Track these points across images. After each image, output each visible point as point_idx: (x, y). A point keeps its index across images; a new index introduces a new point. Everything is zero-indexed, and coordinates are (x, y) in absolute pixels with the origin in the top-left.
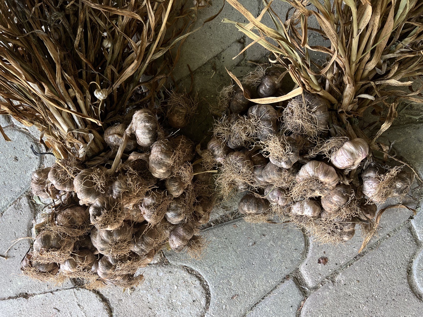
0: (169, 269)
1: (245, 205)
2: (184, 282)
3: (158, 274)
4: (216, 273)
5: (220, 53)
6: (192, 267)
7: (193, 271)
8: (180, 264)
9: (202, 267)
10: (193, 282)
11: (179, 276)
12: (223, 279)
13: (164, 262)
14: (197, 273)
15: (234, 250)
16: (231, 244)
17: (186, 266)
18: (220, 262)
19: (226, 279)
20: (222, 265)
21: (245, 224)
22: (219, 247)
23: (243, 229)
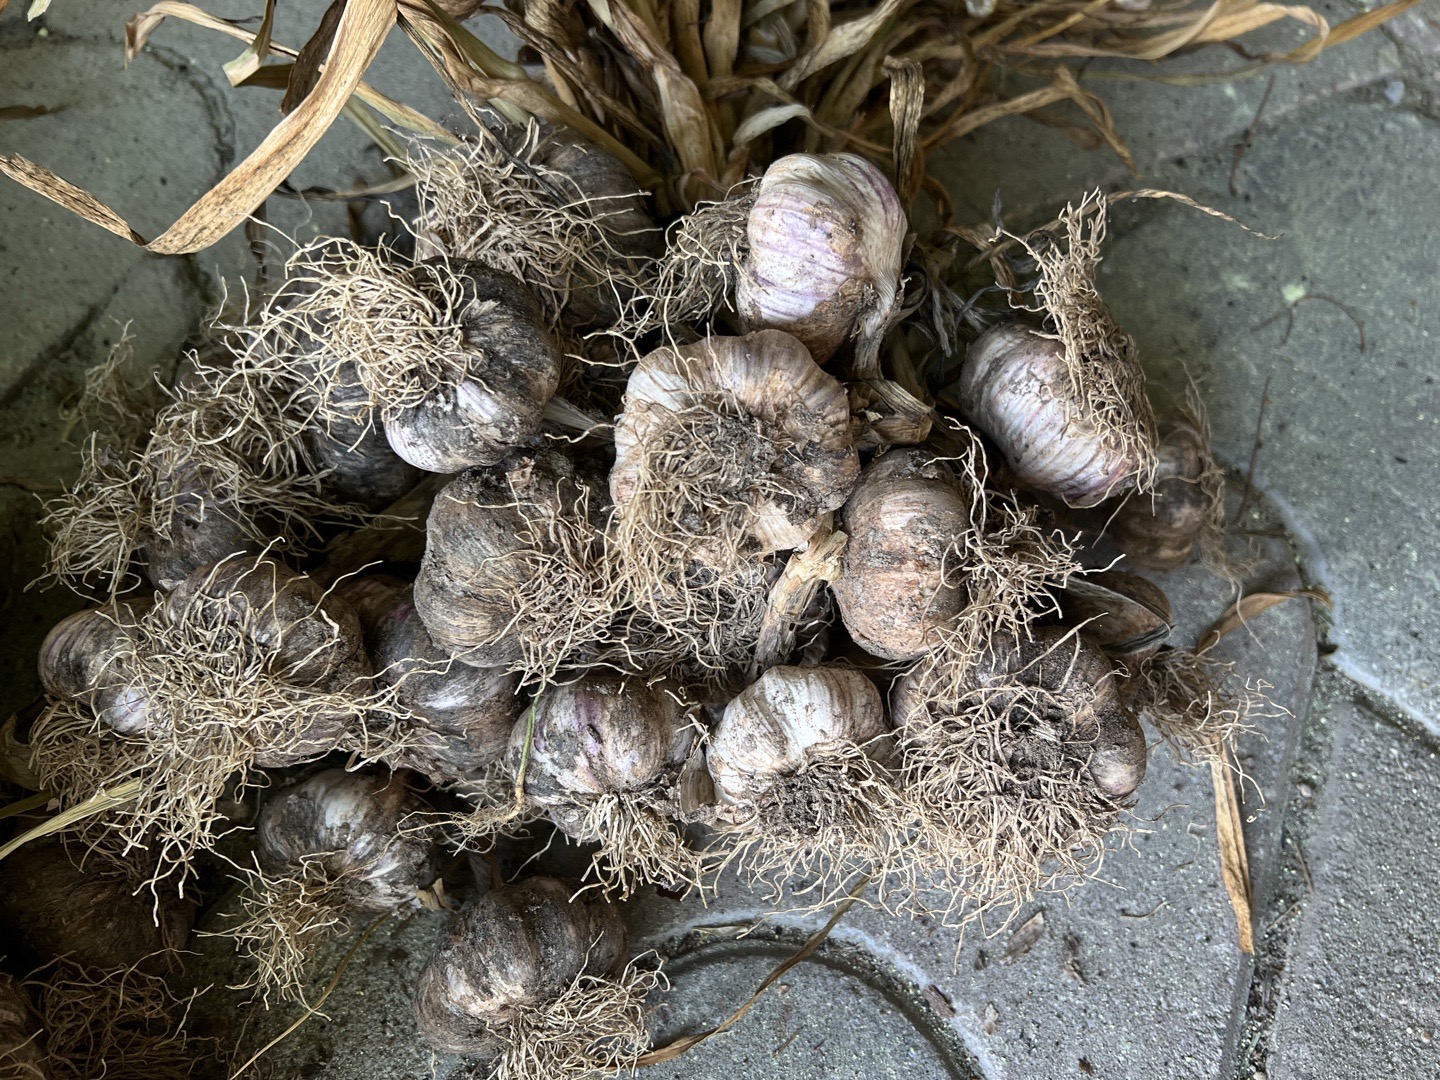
1: (450, 969)
5: (83, 326)
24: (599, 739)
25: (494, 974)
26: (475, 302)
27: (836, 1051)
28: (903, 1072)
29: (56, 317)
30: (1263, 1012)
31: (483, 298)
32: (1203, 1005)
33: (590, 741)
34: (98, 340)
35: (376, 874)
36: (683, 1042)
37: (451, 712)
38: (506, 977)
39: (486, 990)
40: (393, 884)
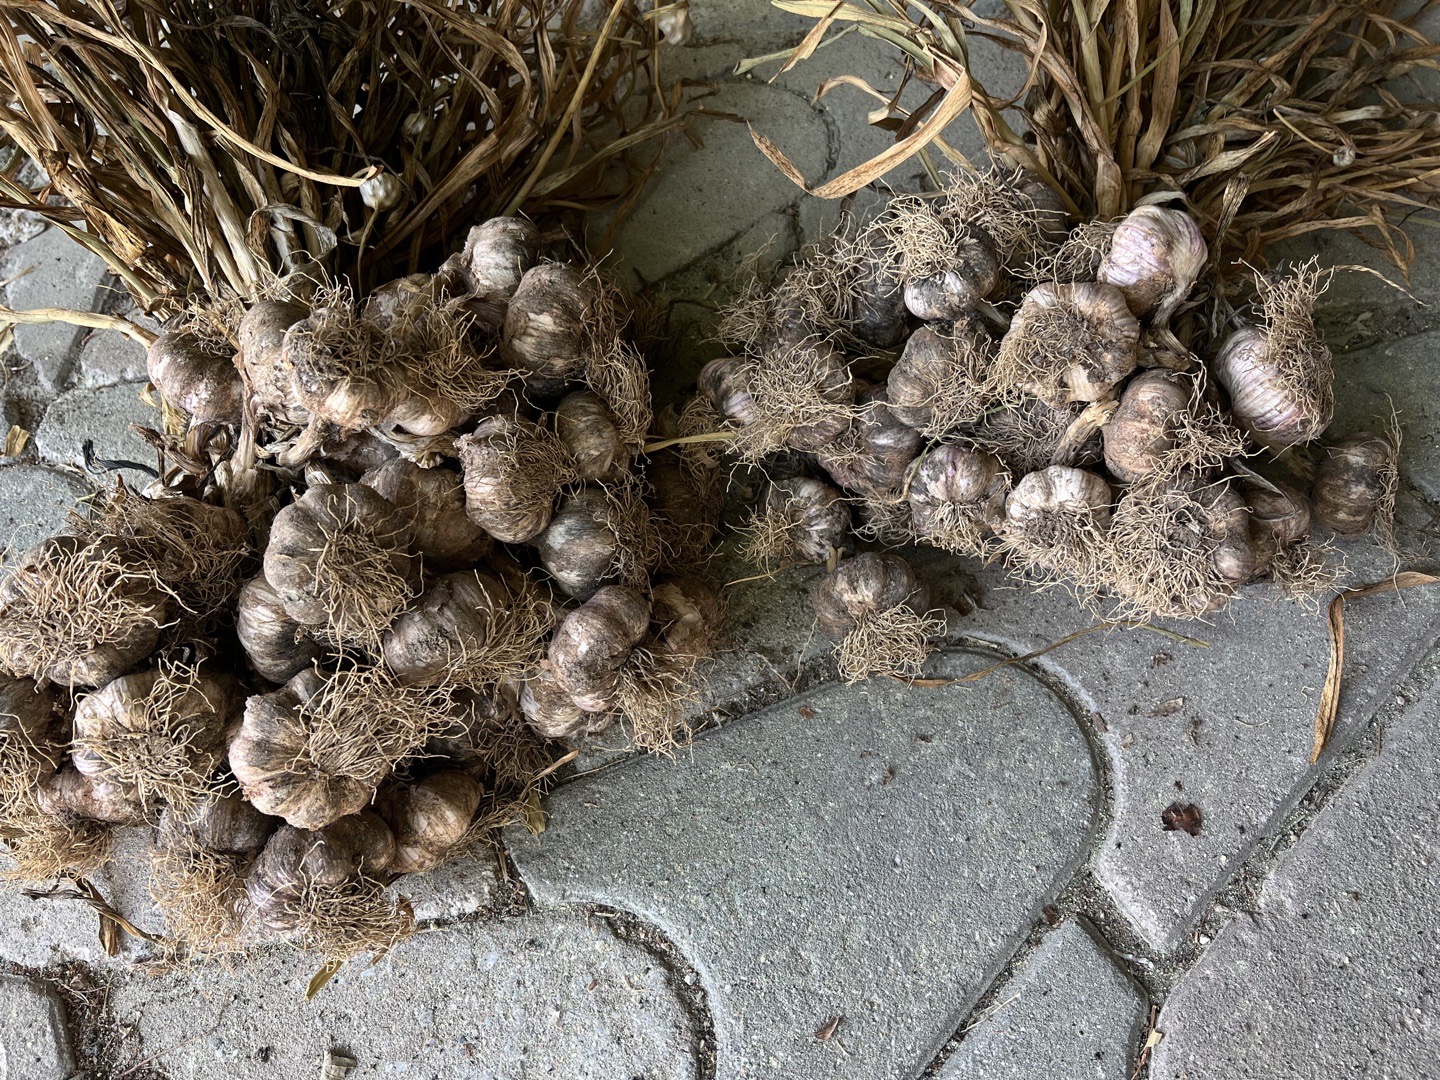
2: (595, 982)
4: (736, 918)
5: (730, 241)
6: (633, 906)
7: (634, 927)
8: (579, 893)
9: (674, 897)
10: (636, 978)
11: (573, 958)
12: (770, 944)
13: (507, 905)
14: (654, 933)
15: (810, 809)
16: (797, 783)
17: (603, 908)
18: (754, 865)
19: (784, 942)
20: (763, 878)
21: (846, 701)
22: (748, 799)
23: (840, 719)
24: (955, 468)
25: (862, 583)
26: (967, 238)
27: (1028, 721)
28: (1063, 746)
29: (718, 233)
30: (1312, 807)
31: (971, 237)
32: (1270, 783)
33: (950, 469)
34: (736, 250)
35: (815, 528)
36: (941, 682)
37: (883, 447)
38: (866, 586)
39: (855, 589)
40: (821, 537)
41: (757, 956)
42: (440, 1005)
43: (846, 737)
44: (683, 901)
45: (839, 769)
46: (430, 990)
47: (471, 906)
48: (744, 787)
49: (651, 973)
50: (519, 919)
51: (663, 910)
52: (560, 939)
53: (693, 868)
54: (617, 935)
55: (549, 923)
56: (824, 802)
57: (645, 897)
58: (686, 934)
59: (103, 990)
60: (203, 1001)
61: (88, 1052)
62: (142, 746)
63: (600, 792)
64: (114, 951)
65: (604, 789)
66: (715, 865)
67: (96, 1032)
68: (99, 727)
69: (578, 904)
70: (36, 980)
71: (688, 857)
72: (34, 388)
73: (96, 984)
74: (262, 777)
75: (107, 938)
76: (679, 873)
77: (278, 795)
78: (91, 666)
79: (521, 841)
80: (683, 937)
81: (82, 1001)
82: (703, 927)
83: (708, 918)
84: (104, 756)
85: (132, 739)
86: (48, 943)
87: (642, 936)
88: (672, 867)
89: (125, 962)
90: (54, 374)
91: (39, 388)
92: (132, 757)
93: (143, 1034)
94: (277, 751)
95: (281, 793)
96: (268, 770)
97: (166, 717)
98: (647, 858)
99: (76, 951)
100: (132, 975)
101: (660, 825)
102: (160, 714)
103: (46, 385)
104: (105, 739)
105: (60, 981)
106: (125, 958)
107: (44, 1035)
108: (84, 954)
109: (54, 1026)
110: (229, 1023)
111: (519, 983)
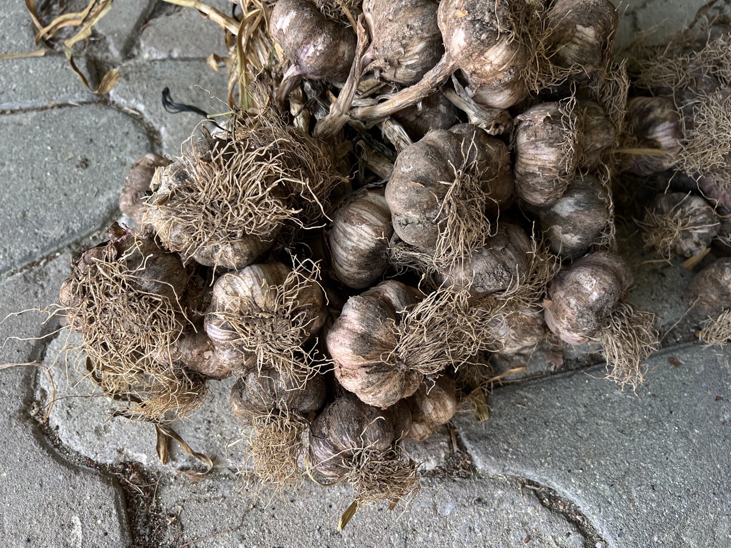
0: (476, 491)
2: (529, 538)
3: (435, 509)
4: (634, 506)
6: (555, 484)
7: (555, 500)
8: (515, 469)
9: (587, 484)
10: (560, 539)
11: (511, 516)
12: (659, 528)
13: (458, 469)
14: (570, 505)
15: (682, 433)
16: (671, 412)
17: (531, 482)
18: (644, 467)
19: (670, 528)
20: (651, 478)
21: (702, 358)
22: (636, 419)
23: (698, 370)
41: (651, 536)
42: (410, 536)
43: (704, 385)
44: (594, 487)
45: (701, 407)
46: (402, 524)
47: (431, 465)
48: (632, 409)
49: (571, 537)
50: (467, 481)
51: (579, 492)
52: (501, 501)
53: (599, 464)
54: (544, 505)
55: (491, 487)
56: (692, 429)
57: (565, 480)
58: (597, 511)
59: (154, 486)
60: (229, 505)
61: (142, 532)
62: (268, 324)
63: (527, 398)
64: (166, 461)
65: (530, 395)
66: (616, 464)
67: (148, 517)
68: (239, 303)
69: (512, 476)
70: (105, 473)
71: (595, 455)
72: (106, 54)
73: (148, 481)
74: (360, 363)
75: (162, 450)
76: (589, 466)
77: (370, 380)
78: (236, 252)
79: (468, 424)
80: (594, 514)
81: (137, 493)
82: (610, 508)
83: (613, 503)
84: (237, 328)
85: (262, 318)
86: (115, 446)
87: (561, 508)
88: (584, 461)
89: (172, 469)
90: (121, 46)
91: (109, 55)
92: (258, 332)
93: (183, 523)
94: (376, 345)
95: (373, 378)
96: (368, 359)
97: (290, 304)
98: (565, 451)
99: (136, 455)
100: (175, 478)
101: (573, 429)
102: (286, 300)
103: (115, 52)
104: (241, 314)
105: (122, 476)
106: (173, 466)
107: (110, 516)
108: (143, 459)
109: (118, 510)
110: (249, 524)
111: (470, 528)
